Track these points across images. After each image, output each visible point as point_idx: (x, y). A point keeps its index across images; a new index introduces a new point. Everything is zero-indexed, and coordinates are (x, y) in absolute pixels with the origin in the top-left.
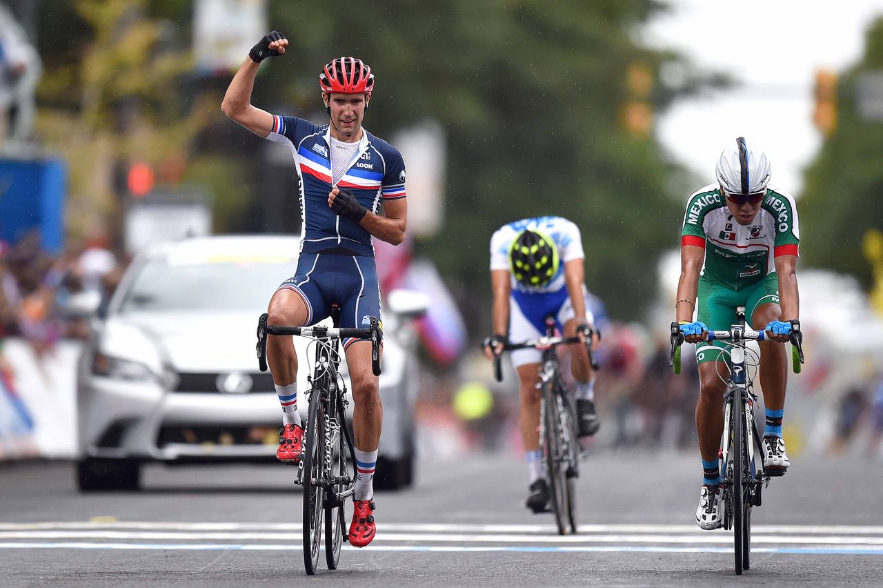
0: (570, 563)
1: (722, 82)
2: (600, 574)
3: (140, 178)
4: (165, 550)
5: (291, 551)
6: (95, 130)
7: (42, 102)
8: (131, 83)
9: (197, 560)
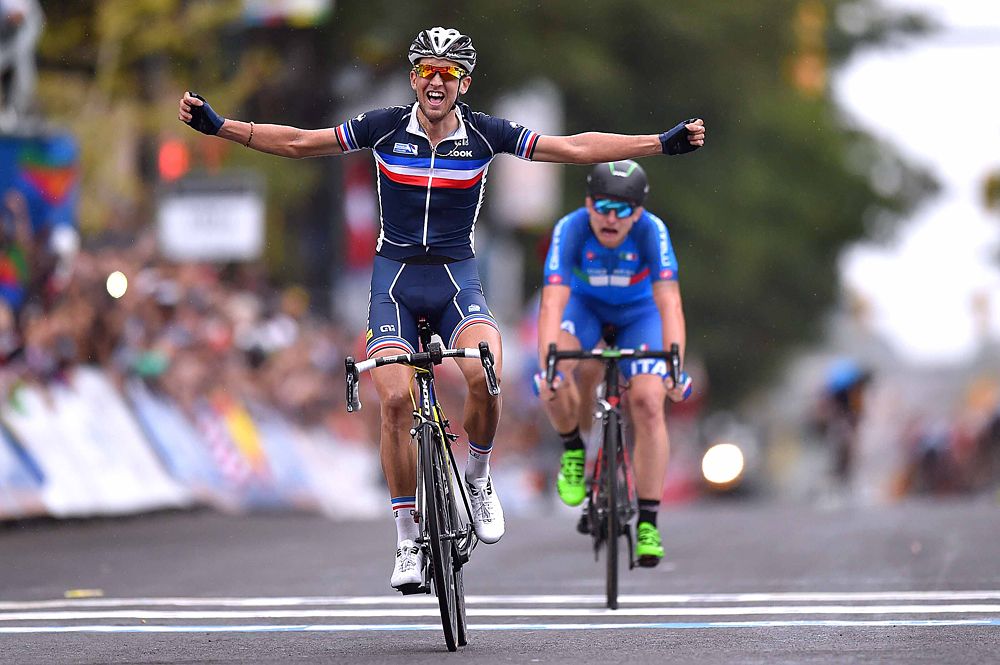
0: (725, 643)
1: (915, 26)
2: (765, 655)
3: (172, 158)
4: (208, 633)
5: (369, 632)
6: (115, 96)
7: (44, 63)
8: (158, 37)
9: (248, 645)
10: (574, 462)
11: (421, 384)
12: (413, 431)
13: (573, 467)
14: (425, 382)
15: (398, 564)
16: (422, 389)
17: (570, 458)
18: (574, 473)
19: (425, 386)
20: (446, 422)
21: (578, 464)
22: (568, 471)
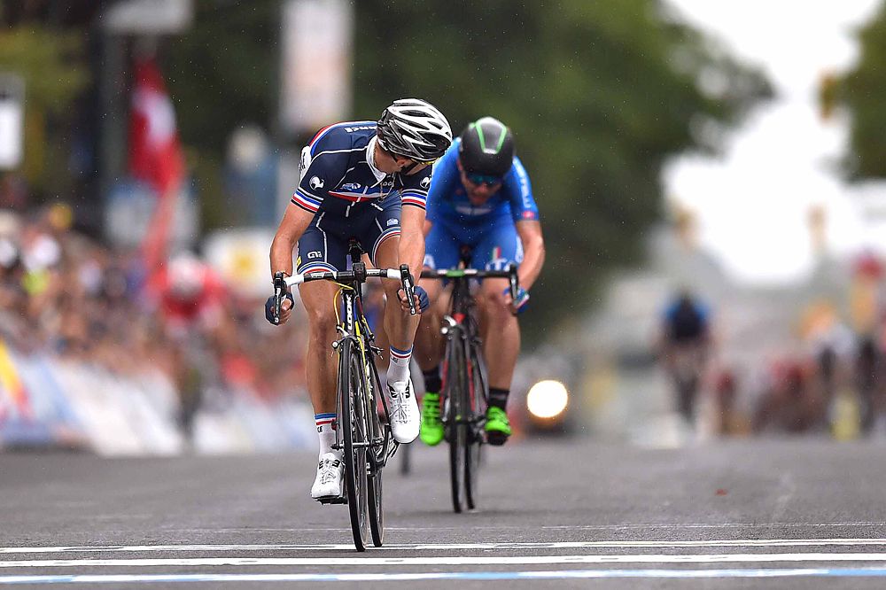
10: (433, 404)
11: (346, 300)
12: (335, 344)
13: (431, 410)
14: (349, 299)
15: (319, 476)
16: (346, 304)
17: (430, 401)
18: (431, 415)
19: (349, 303)
20: (371, 336)
21: (436, 407)
22: (427, 412)
